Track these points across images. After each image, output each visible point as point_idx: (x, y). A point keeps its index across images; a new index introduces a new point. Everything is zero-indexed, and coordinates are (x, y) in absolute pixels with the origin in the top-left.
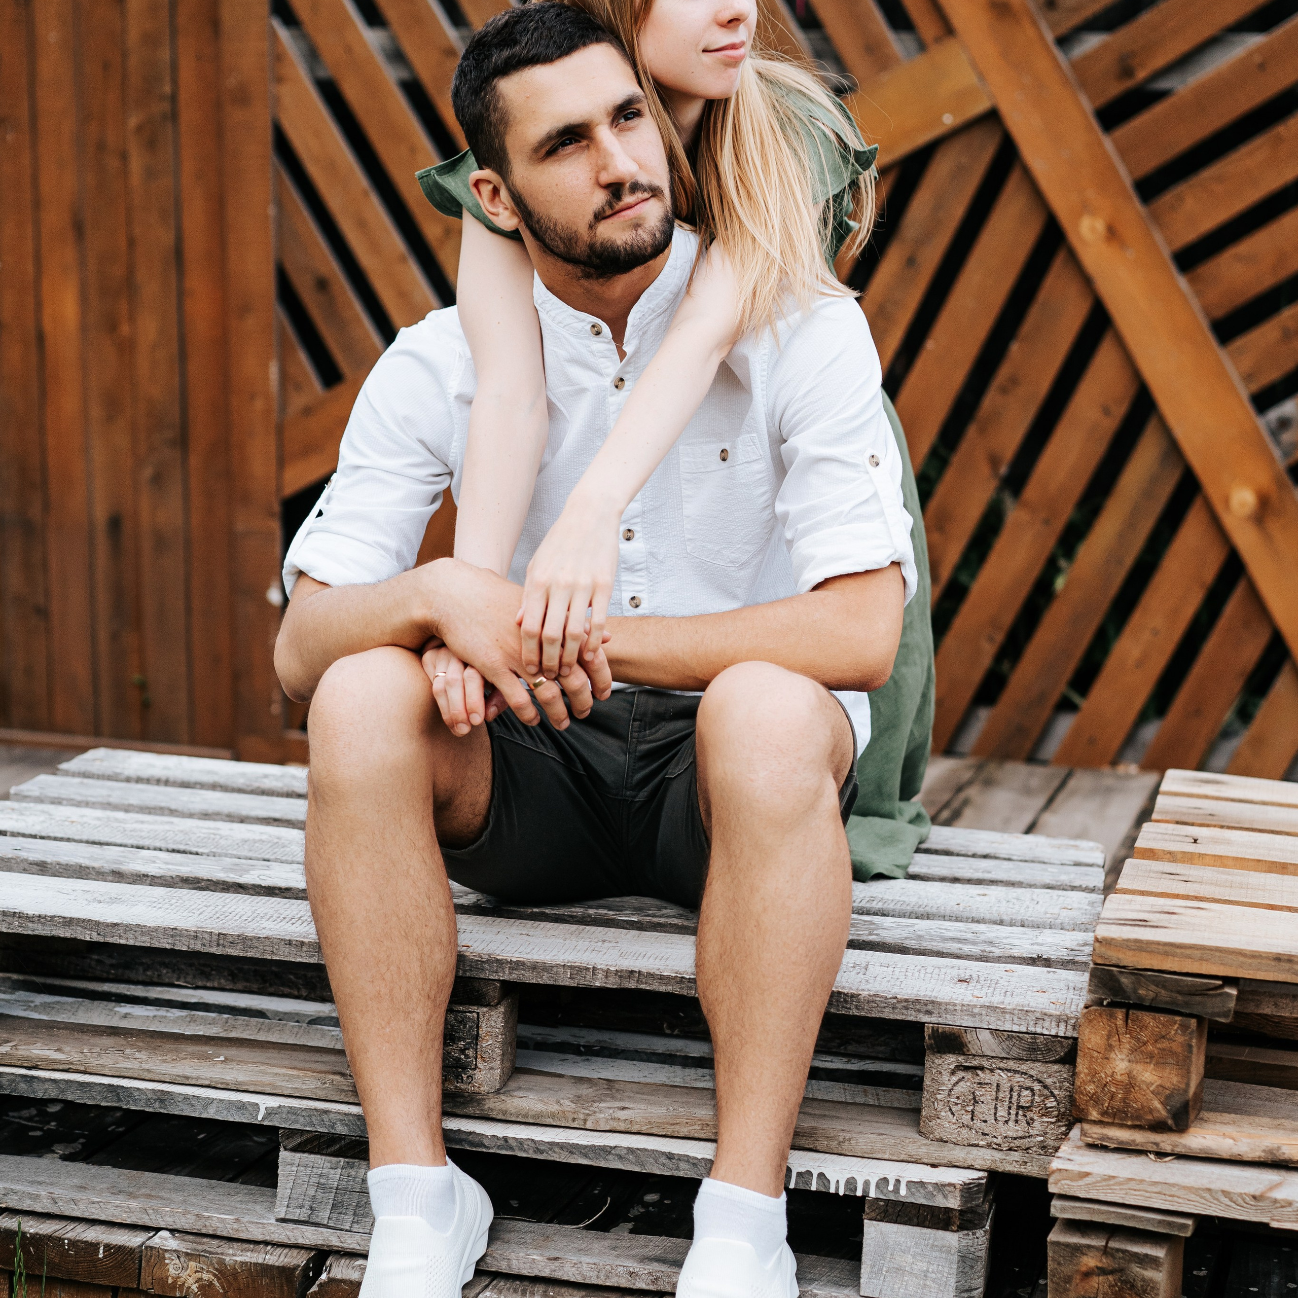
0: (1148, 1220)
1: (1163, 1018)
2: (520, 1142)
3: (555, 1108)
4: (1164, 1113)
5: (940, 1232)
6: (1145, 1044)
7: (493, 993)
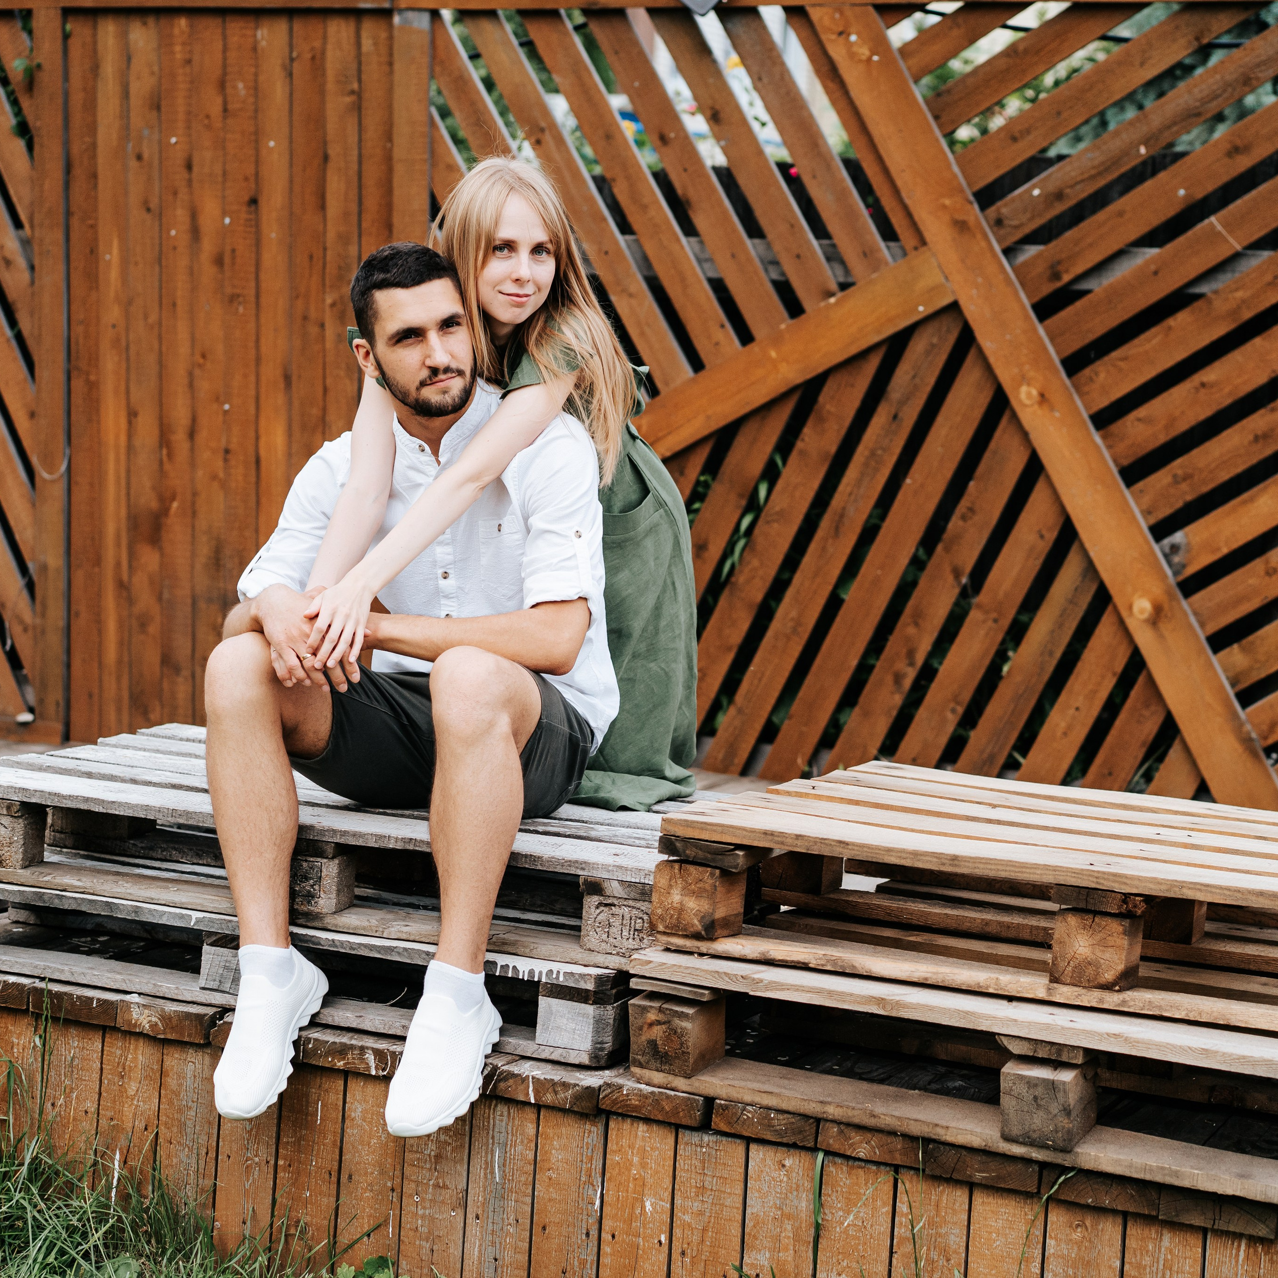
0: (684, 990)
1: (701, 869)
2: (342, 942)
3: (366, 924)
4: (700, 927)
5: (583, 1005)
6: (690, 884)
7: (330, 850)
